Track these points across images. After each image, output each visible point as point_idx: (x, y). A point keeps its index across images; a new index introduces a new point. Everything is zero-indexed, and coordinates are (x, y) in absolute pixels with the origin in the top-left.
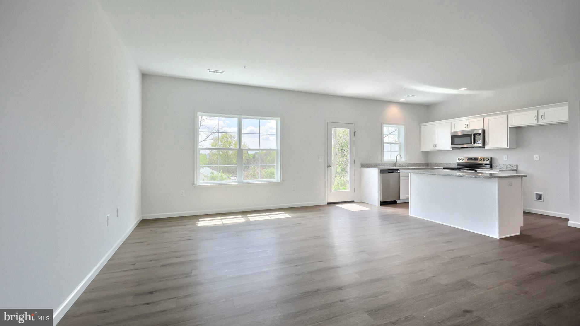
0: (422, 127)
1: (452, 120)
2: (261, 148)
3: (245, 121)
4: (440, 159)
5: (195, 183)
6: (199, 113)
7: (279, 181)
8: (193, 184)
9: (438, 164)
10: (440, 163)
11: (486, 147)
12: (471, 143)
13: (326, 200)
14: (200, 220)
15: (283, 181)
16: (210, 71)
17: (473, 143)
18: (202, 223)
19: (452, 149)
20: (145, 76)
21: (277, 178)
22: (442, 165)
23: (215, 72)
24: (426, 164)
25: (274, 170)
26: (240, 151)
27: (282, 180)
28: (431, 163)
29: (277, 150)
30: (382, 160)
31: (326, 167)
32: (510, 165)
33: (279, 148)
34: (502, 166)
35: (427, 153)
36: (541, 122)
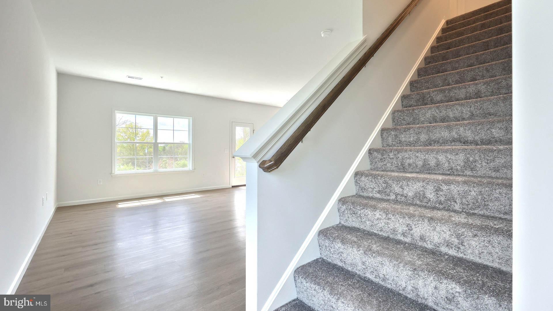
2: (175, 142)
3: (160, 120)
5: (113, 172)
6: (116, 111)
7: (191, 169)
8: (111, 173)
13: (231, 184)
14: (119, 203)
15: (195, 169)
16: (129, 77)
18: (121, 205)
20: (60, 75)
21: (190, 167)
23: (134, 78)
25: (186, 162)
26: (156, 145)
27: (193, 168)
29: (189, 144)
31: (231, 158)
33: (191, 143)
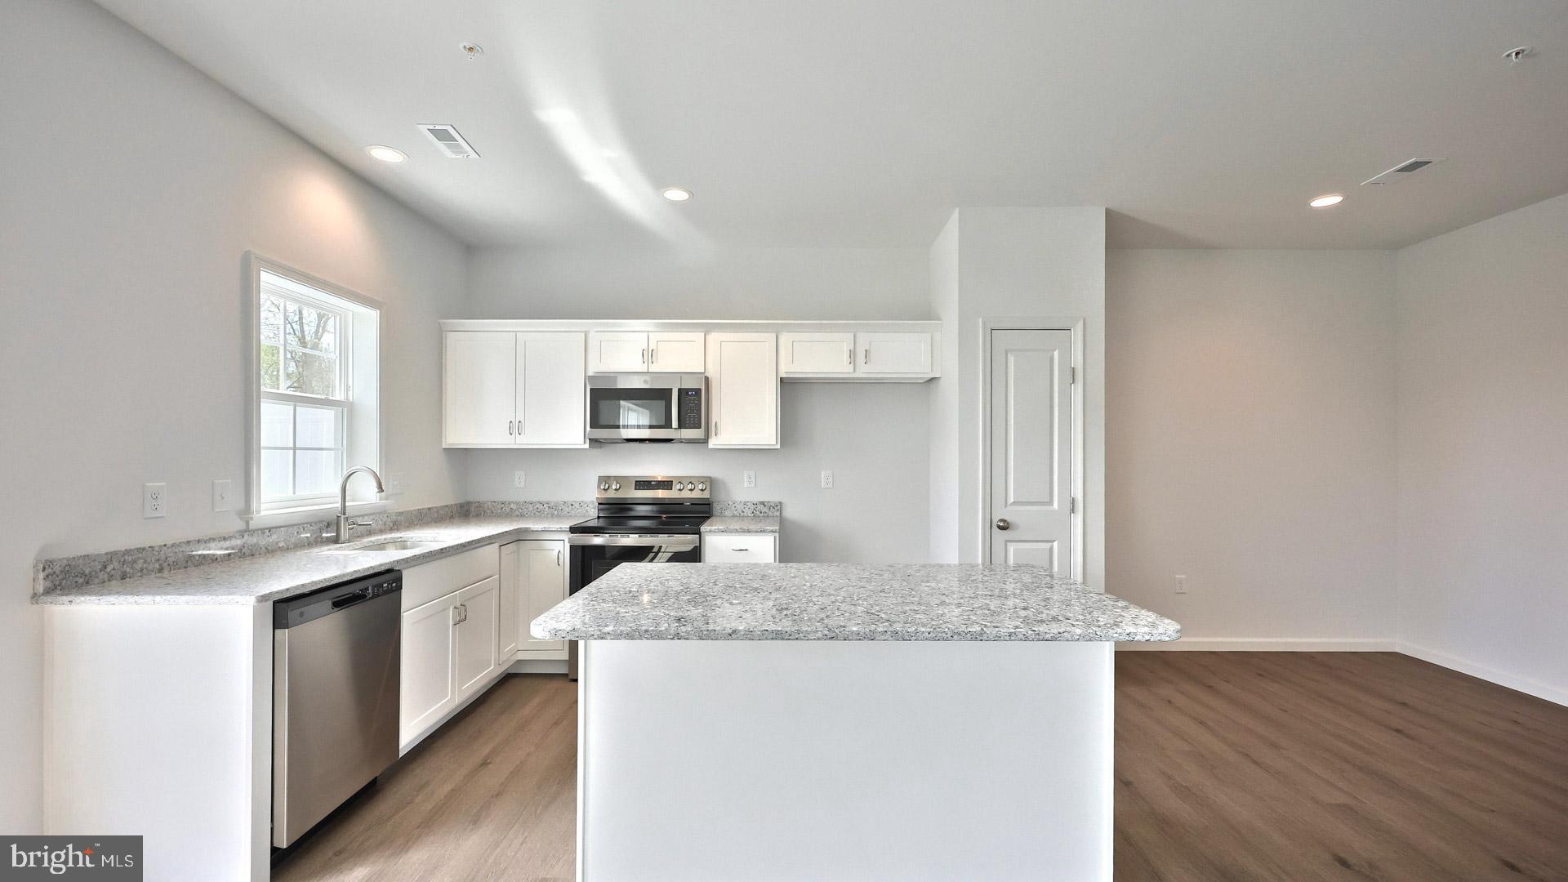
0: (451, 339)
1: (593, 327)
4: (522, 485)
9: (512, 506)
10: (522, 499)
11: (713, 443)
12: (668, 425)
17: (675, 423)
19: (587, 446)
22: (531, 508)
24: (462, 506)
28: (479, 505)
30: (246, 512)
32: (763, 503)
34: (740, 507)
35: (463, 458)
36: (863, 371)
